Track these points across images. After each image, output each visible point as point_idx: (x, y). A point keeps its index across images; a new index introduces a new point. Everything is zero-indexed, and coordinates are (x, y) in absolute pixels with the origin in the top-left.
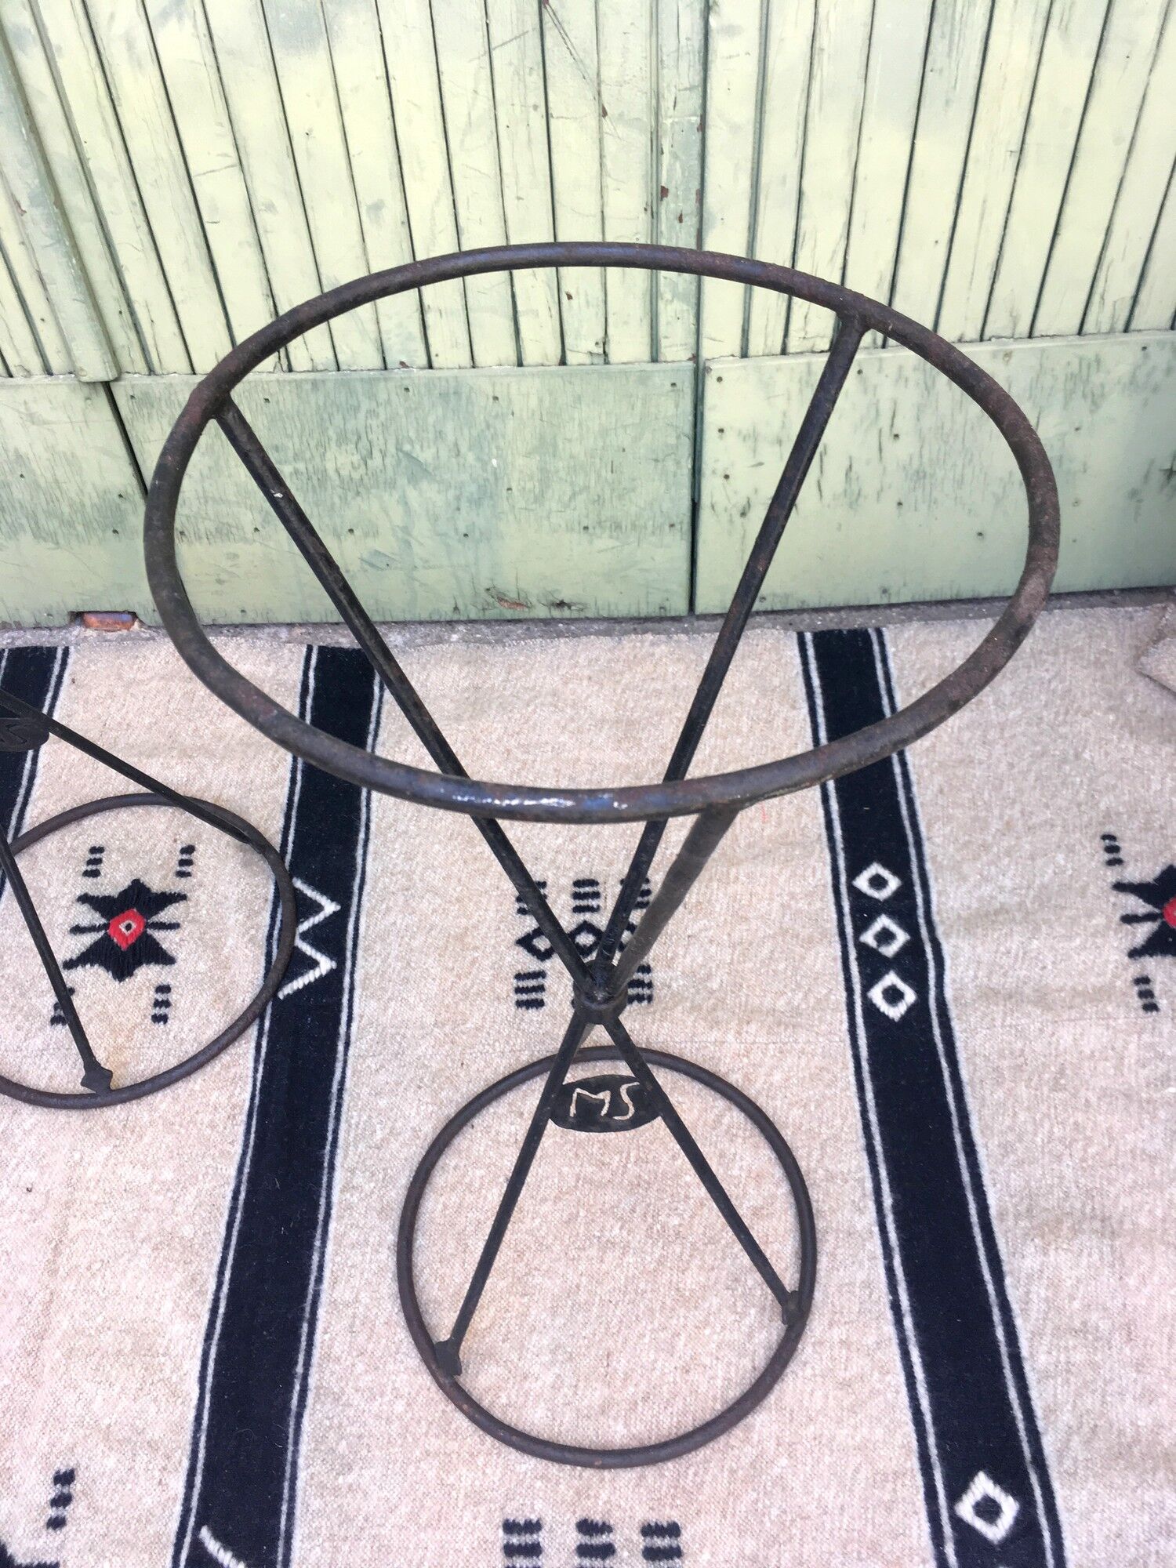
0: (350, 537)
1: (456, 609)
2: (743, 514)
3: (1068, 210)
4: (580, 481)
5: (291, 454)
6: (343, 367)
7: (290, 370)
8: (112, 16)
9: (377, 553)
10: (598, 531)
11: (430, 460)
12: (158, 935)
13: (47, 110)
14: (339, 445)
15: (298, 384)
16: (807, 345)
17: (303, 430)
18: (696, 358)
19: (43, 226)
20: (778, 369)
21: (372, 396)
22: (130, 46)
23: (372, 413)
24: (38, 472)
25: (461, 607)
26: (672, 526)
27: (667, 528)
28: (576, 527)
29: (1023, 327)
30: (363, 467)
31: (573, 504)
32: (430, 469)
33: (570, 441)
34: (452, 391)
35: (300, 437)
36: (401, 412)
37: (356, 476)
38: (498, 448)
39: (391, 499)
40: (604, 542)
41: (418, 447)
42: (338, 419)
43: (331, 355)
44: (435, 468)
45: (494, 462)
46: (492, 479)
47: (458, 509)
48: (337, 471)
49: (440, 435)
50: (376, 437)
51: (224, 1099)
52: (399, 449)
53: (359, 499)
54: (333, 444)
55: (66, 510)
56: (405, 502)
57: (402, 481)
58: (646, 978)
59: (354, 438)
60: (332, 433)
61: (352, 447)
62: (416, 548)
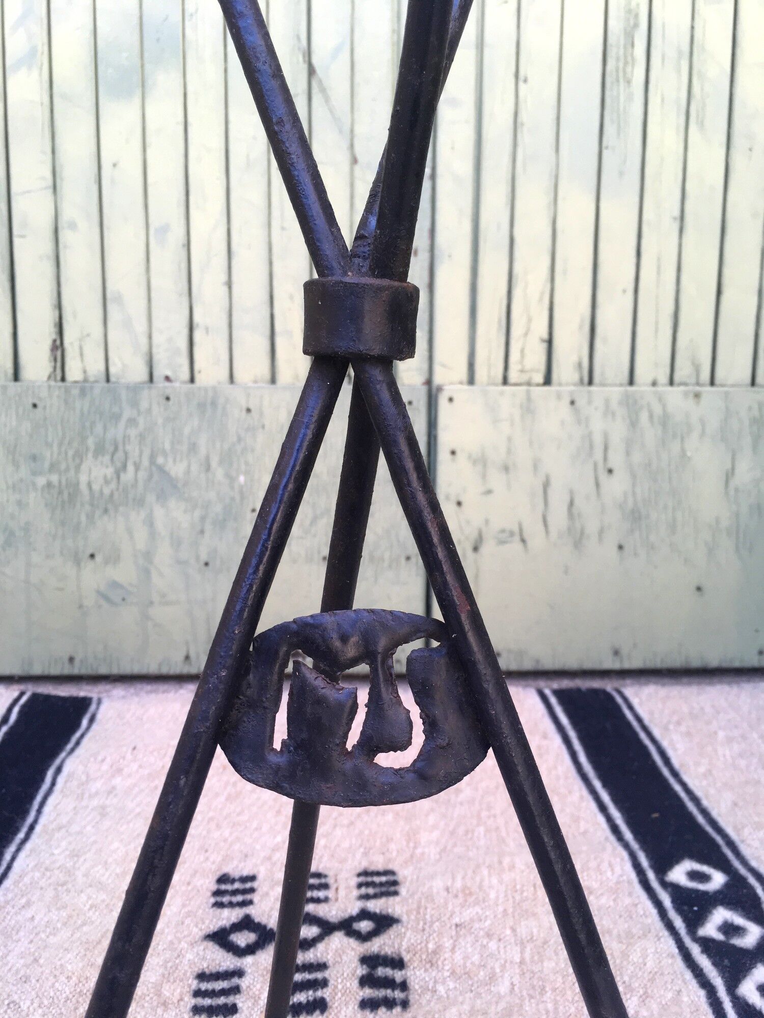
0: (91, 564)
1: (187, 658)
2: (476, 549)
3: (726, 271)
5: (47, 465)
6: (112, 379)
7: (63, 379)
9: (115, 585)
11: (181, 475)
14: (95, 456)
15: (68, 391)
16: (524, 378)
17: (64, 438)
18: (429, 382)
20: (502, 393)
21: (135, 404)
23: (132, 422)
25: (192, 655)
26: (408, 558)
27: (403, 560)
28: (316, 557)
29: (705, 375)
30: (115, 481)
32: (180, 485)
34: (209, 401)
35: (60, 447)
36: (160, 421)
37: (107, 491)
38: (247, 463)
39: (137, 518)
41: (170, 460)
42: (99, 428)
43: (102, 367)
44: (186, 484)
45: (242, 479)
46: (238, 498)
47: (202, 532)
48: (89, 485)
49: (193, 448)
50: (133, 449)
52: (152, 461)
53: (106, 518)
54: (90, 455)
56: (150, 522)
57: (151, 498)
58: (398, 976)
59: (111, 449)
60: (91, 442)
61: (107, 458)
62: (155, 579)
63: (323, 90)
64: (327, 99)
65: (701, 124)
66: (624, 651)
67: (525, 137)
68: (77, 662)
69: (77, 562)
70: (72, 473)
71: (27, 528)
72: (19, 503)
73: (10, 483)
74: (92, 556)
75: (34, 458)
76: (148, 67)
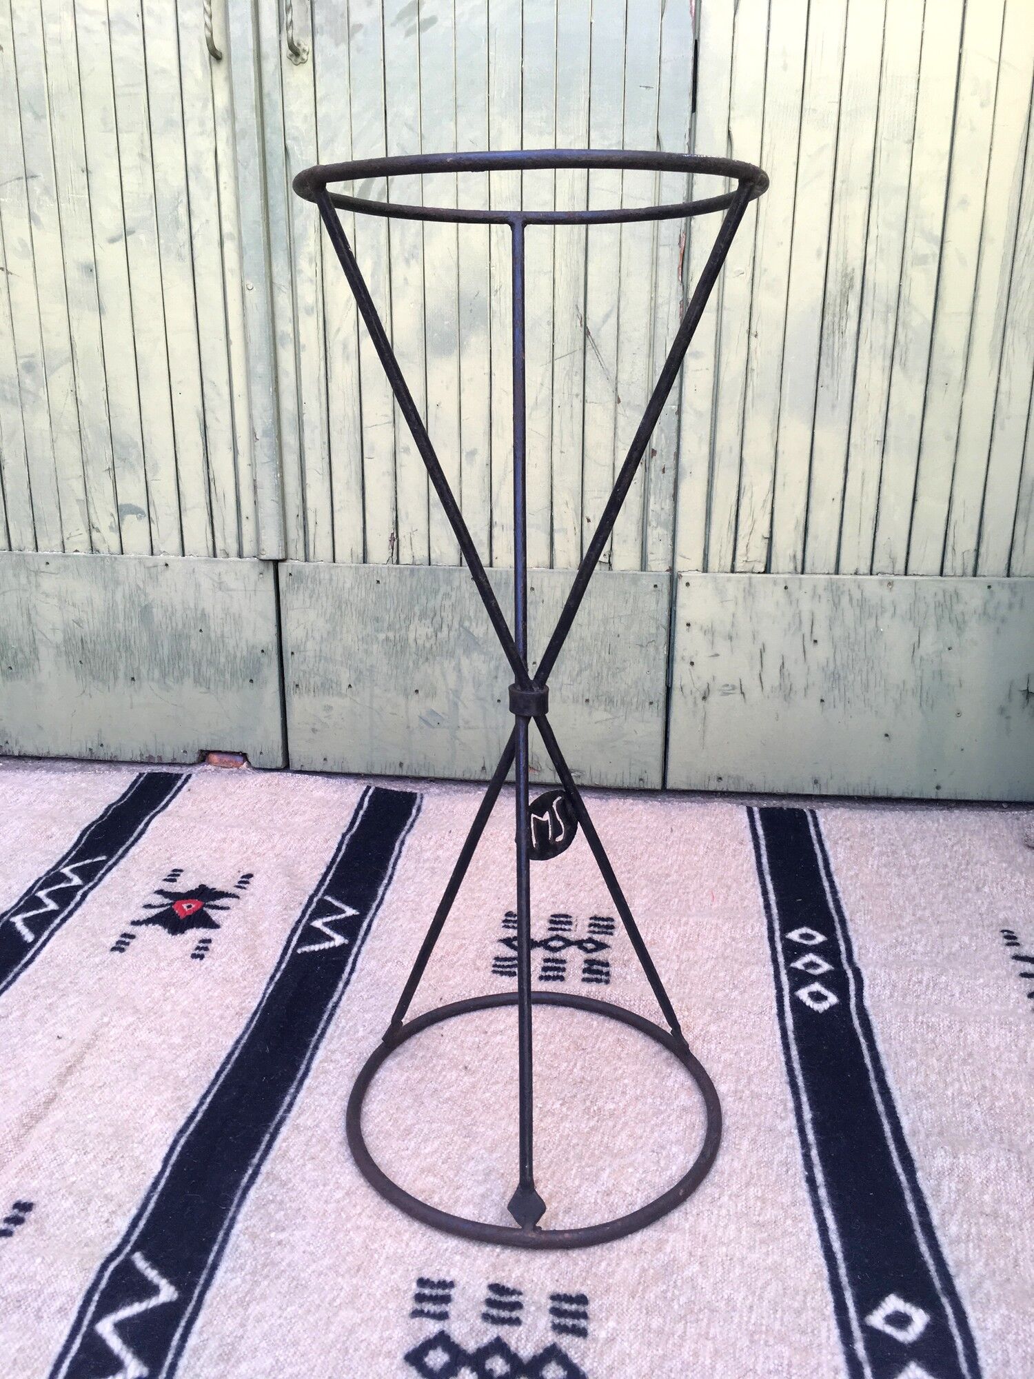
0: (416, 697)
1: (484, 768)
2: (704, 698)
3: (920, 483)
4: (586, 659)
5: (386, 625)
6: (433, 563)
7: (398, 563)
8: (338, 330)
9: (433, 713)
10: (596, 704)
11: (481, 636)
12: (210, 912)
13: (287, 383)
14: (420, 620)
15: (401, 571)
16: (748, 567)
17: (398, 606)
18: (671, 570)
19: (266, 450)
20: (729, 580)
21: (449, 582)
22: (345, 347)
23: (447, 595)
24: (212, 627)
25: (488, 766)
26: (651, 703)
27: (647, 704)
28: (580, 700)
29: (900, 566)
30: (434, 638)
31: (579, 678)
32: (480, 643)
33: (581, 626)
34: (503, 581)
35: (395, 612)
36: (467, 595)
37: (428, 645)
39: (449, 665)
40: (600, 715)
41: (474, 624)
42: (423, 600)
43: (426, 554)
44: (485, 642)
47: (496, 677)
48: (415, 640)
50: (447, 615)
51: (236, 1003)
52: (461, 624)
53: (427, 664)
54: (416, 619)
55: (223, 660)
56: (459, 669)
57: (459, 651)
58: (605, 969)
59: (432, 614)
60: (417, 609)
61: (429, 621)
62: (461, 710)
63: (595, 347)
64: (598, 354)
65: (904, 366)
66: (822, 782)
67: (755, 380)
68: (405, 766)
69: (407, 696)
70: (403, 631)
71: (371, 669)
72: (366, 651)
73: (360, 637)
74: (417, 691)
75: (377, 620)
76: (463, 331)
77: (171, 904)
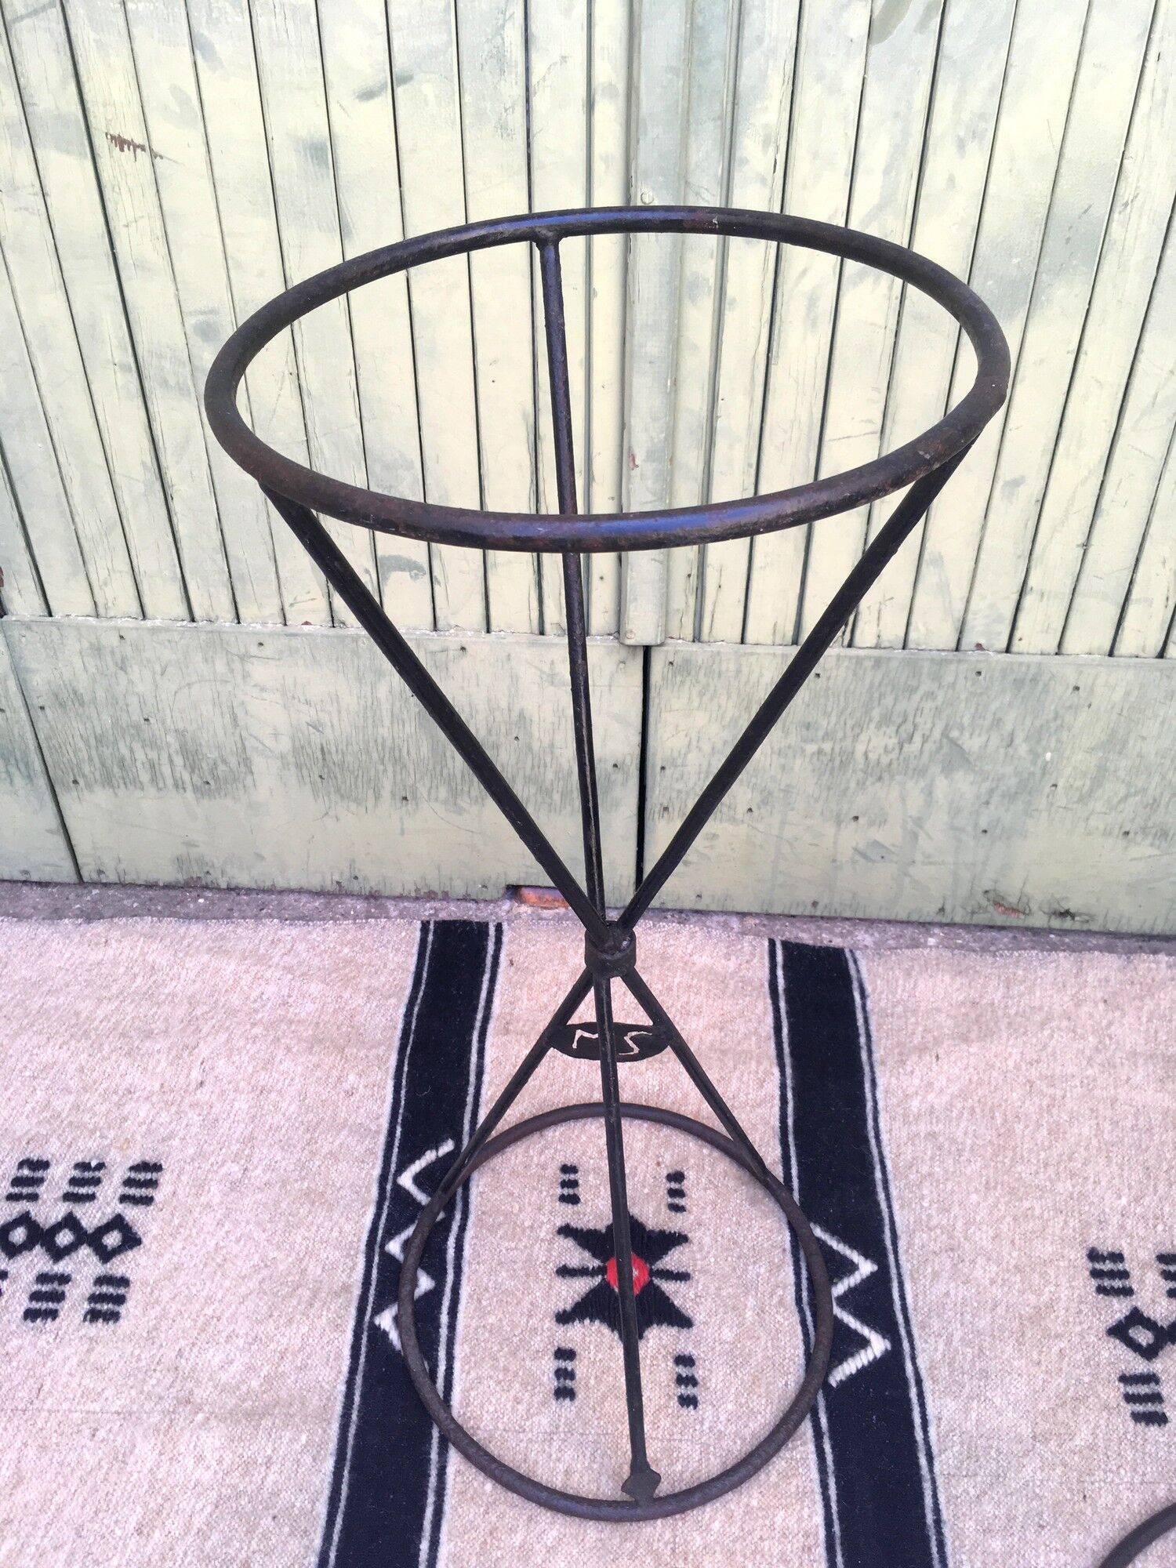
0: (853, 824)
1: (942, 910)
4: (1140, 783)
5: (821, 733)
6: (911, 645)
7: (852, 645)
8: (804, 272)
9: (876, 844)
10: (1139, 838)
11: (975, 749)
12: (668, 1287)
13: (696, 364)
14: (879, 727)
15: (859, 661)
17: (845, 709)
19: (649, 483)
21: (937, 678)
22: (812, 301)
23: (930, 695)
24: (536, 734)
25: (948, 908)
28: (1116, 831)
30: (897, 751)
31: (1122, 806)
32: (971, 759)
33: (1144, 738)
34: (1030, 676)
35: (839, 717)
36: (964, 696)
37: (885, 760)
38: (1059, 741)
39: (915, 789)
40: (1143, 849)
42: (889, 701)
43: (901, 632)
44: (978, 758)
45: (1048, 756)
46: (1038, 772)
47: (987, 803)
48: (866, 754)
49: (997, 723)
50: (925, 722)
51: (791, 1523)
52: (945, 734)
53: (878, 784)
54: (872, 726)
55: (550, 776)
56: (929, 792)
57: (936, 769)
59: (900, 720)
60: (876, 714)
61: (892, 729)
62: (922, 840)
68: (820, 907)
69: (839, 823)
70: (849, 741)
71: (787, 790)
72: (783, 767)
73: (776, 748)
74: (856, 818)
75: (808, 727)
76: (1044, 277)
77: (601, 1271)
